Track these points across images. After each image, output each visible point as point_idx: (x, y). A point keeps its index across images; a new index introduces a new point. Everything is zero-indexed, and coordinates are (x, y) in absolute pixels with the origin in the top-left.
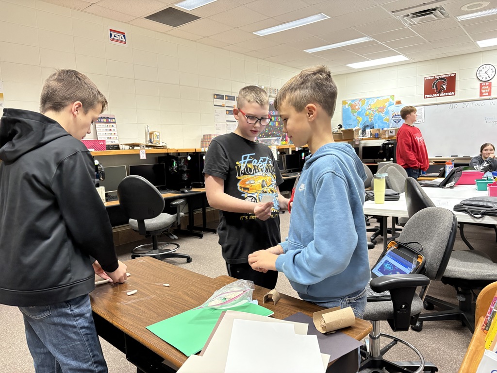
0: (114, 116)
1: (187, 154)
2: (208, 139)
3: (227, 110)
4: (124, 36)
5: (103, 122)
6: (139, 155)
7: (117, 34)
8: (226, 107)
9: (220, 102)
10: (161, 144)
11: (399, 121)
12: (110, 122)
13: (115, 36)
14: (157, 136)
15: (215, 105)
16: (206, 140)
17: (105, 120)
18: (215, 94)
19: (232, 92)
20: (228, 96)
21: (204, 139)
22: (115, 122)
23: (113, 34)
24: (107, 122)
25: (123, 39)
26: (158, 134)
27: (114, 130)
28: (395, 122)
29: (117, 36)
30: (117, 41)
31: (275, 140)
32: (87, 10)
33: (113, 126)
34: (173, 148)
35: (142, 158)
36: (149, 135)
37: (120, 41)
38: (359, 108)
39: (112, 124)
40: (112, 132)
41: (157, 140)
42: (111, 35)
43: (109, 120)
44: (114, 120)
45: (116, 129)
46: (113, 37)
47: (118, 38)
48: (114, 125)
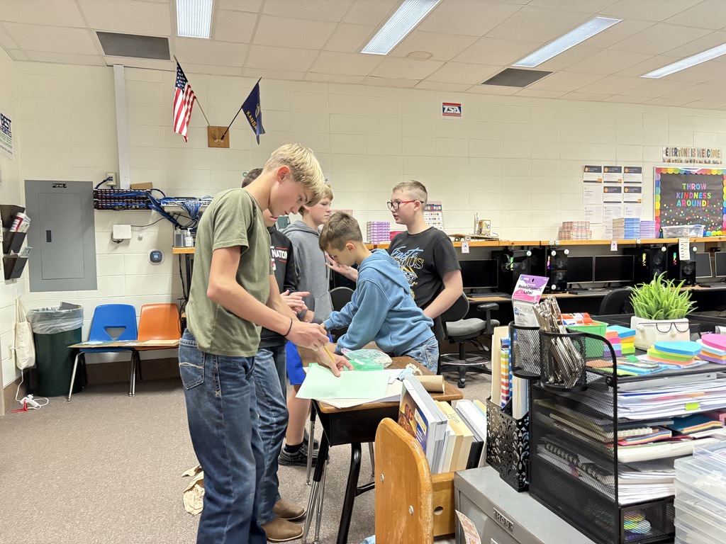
0: (440, 202)
1: (528, 248)
2: (568, 228)
3: (605, 187)
4: (460, 108)
5: (427, 210)
6: (460, 248)
7: (450, 107)
9: (594, 176)
10: (492, 235)
12: (435, 210)
13: (448, 110)
14: (488, 226)
15: (585, 181)
16: (566, 230)
17: (429, 208)
18: (586, 166)
19: (616, 162)
20: (608, 167)
21: (564, 227)
22: (441, 210)
23: (447, 107)
24: (432, 210)
25: (458, 112)
26: (488, 223)
27: (439, 219)
29: (452, 109)
30: (450, 115)
31: (691, 229)
32: (418, 86)
33: (438, 214)
34: (507, 239)
35: (463, 252)
36: (477, 225)
37: (454, 115)
39: (437, 212)
40: (437, 221)
41: (487, 230)
42: (444, 109)
43: (435, 208)
44: (440, 207)
45: (441, 218)
46: (445, 111)
47: (452, 111)
48: (440, 213)
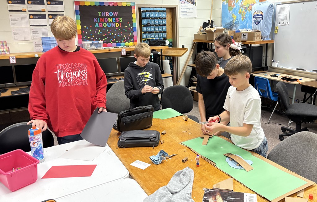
3: (30, 15)
8: (29, 11)
9: (19, 7)
11: (259, 23)
15: (10, 11)
28: (255, 23)
38: (234, 5)
